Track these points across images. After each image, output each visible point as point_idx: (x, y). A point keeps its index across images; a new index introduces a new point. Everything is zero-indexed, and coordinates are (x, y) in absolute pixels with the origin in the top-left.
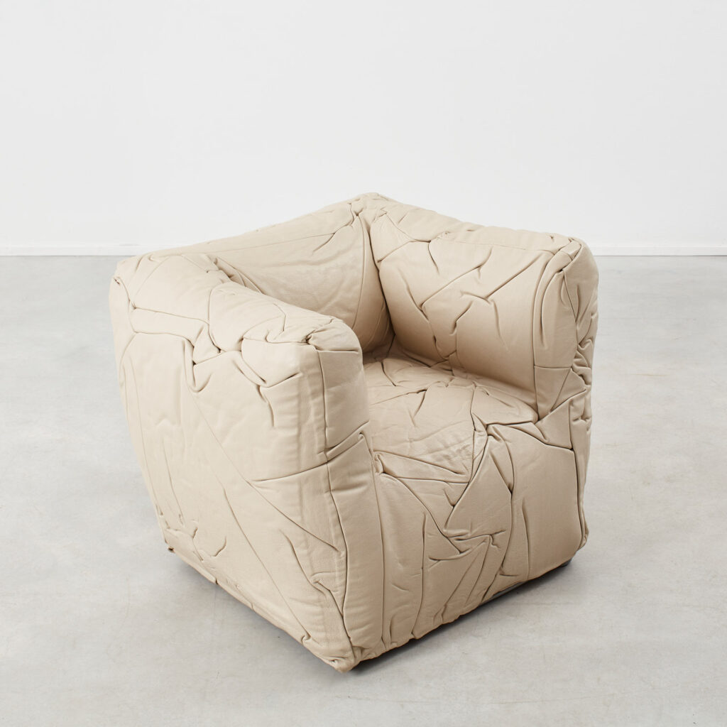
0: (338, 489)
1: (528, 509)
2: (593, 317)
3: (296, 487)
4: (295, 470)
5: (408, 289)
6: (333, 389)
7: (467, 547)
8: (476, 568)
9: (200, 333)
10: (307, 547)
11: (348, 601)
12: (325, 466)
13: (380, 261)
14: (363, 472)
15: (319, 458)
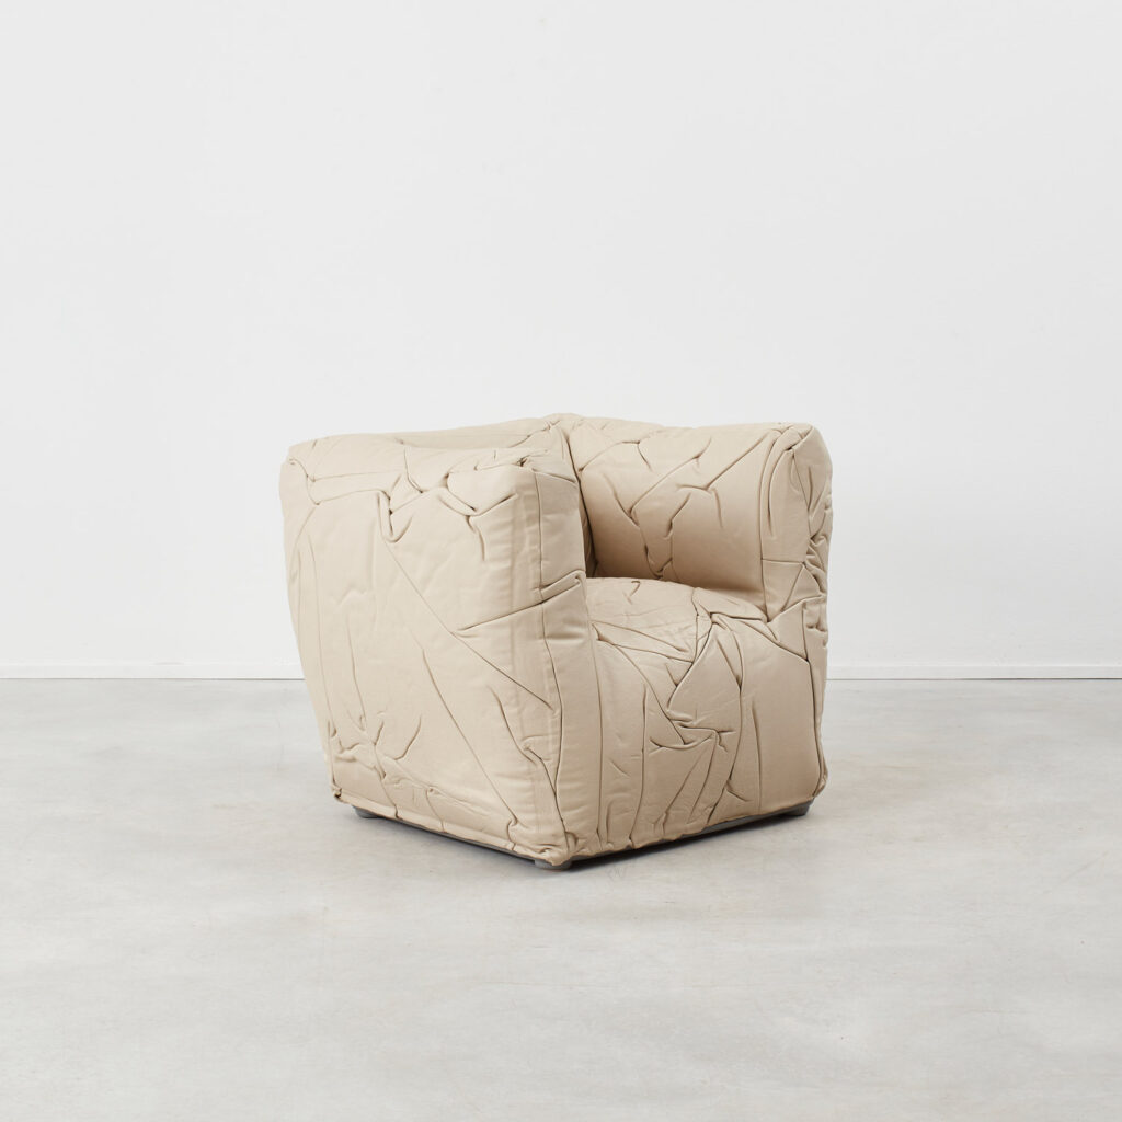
0: (555, 636)
1: (758, 713)
2: (827, 511)
3: (506, 632)
4: (506, 609)
5: (616, 495)
6: (549, 517)
7: (693, 737)
8: (702, 768)
9: (397, 482)
10: (518, 703)
11: (562, 773)
12: (540, 606)
13: (581, 469)
14: (579, 624)
15: (534, 595)
